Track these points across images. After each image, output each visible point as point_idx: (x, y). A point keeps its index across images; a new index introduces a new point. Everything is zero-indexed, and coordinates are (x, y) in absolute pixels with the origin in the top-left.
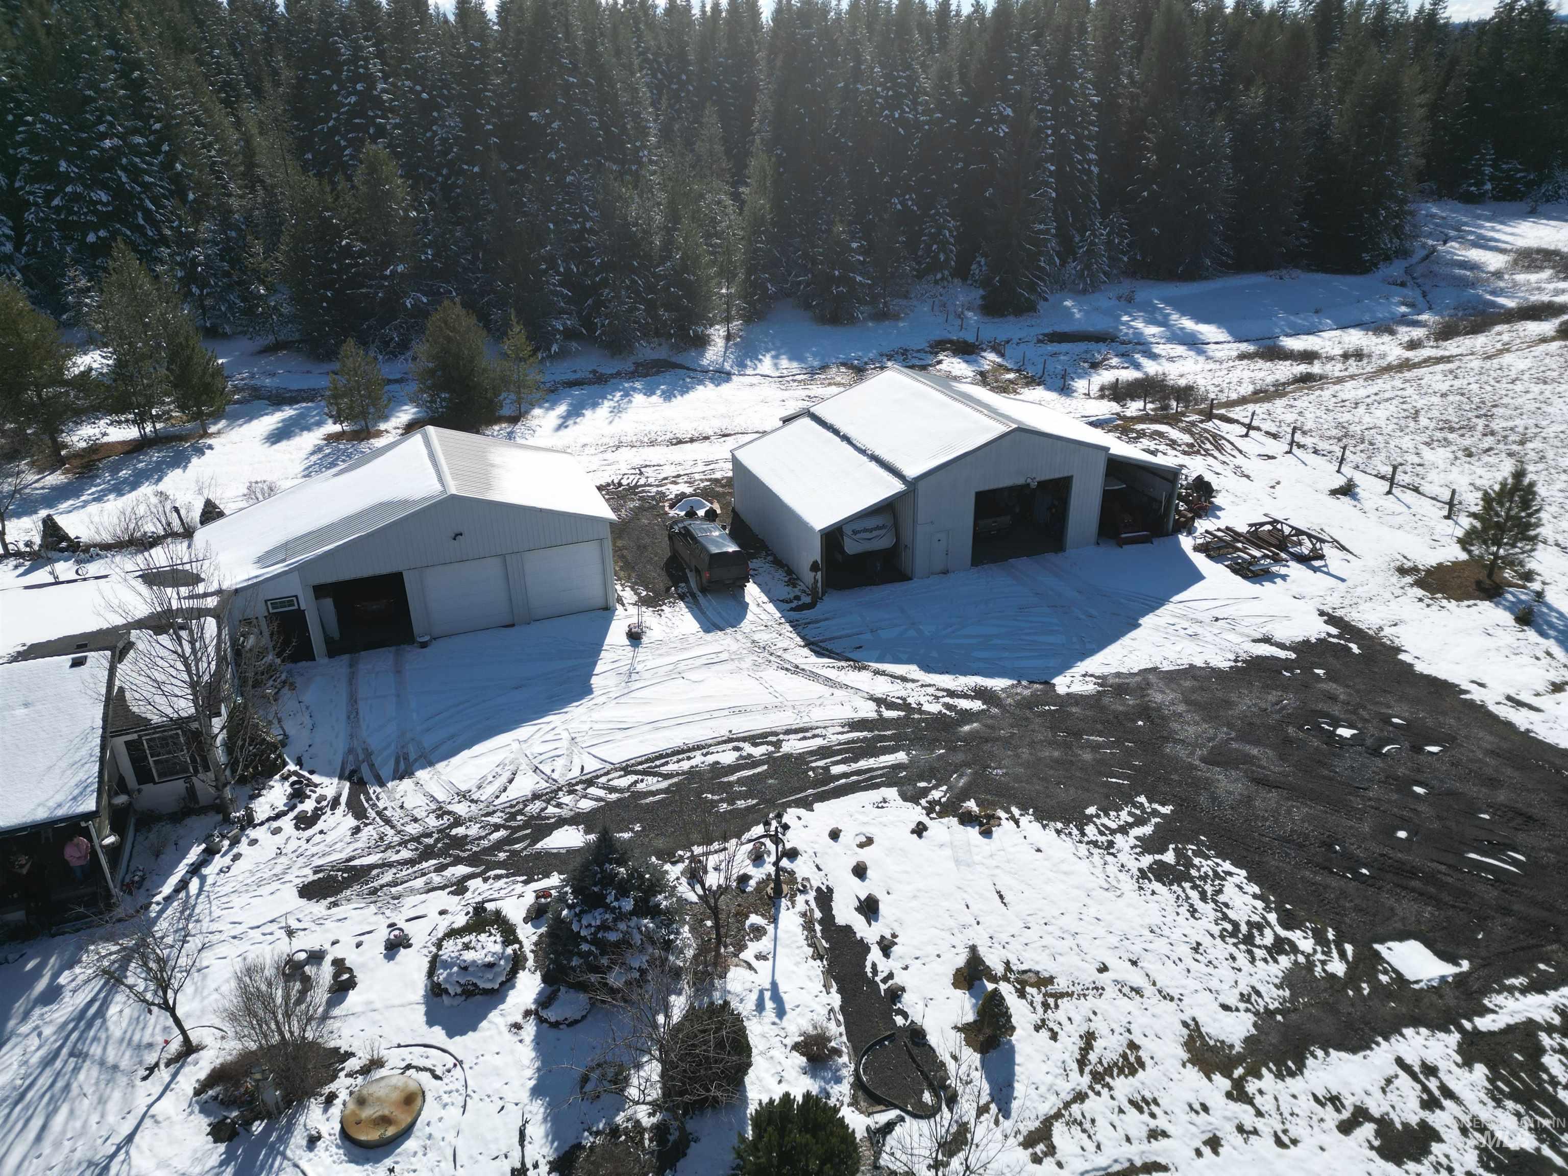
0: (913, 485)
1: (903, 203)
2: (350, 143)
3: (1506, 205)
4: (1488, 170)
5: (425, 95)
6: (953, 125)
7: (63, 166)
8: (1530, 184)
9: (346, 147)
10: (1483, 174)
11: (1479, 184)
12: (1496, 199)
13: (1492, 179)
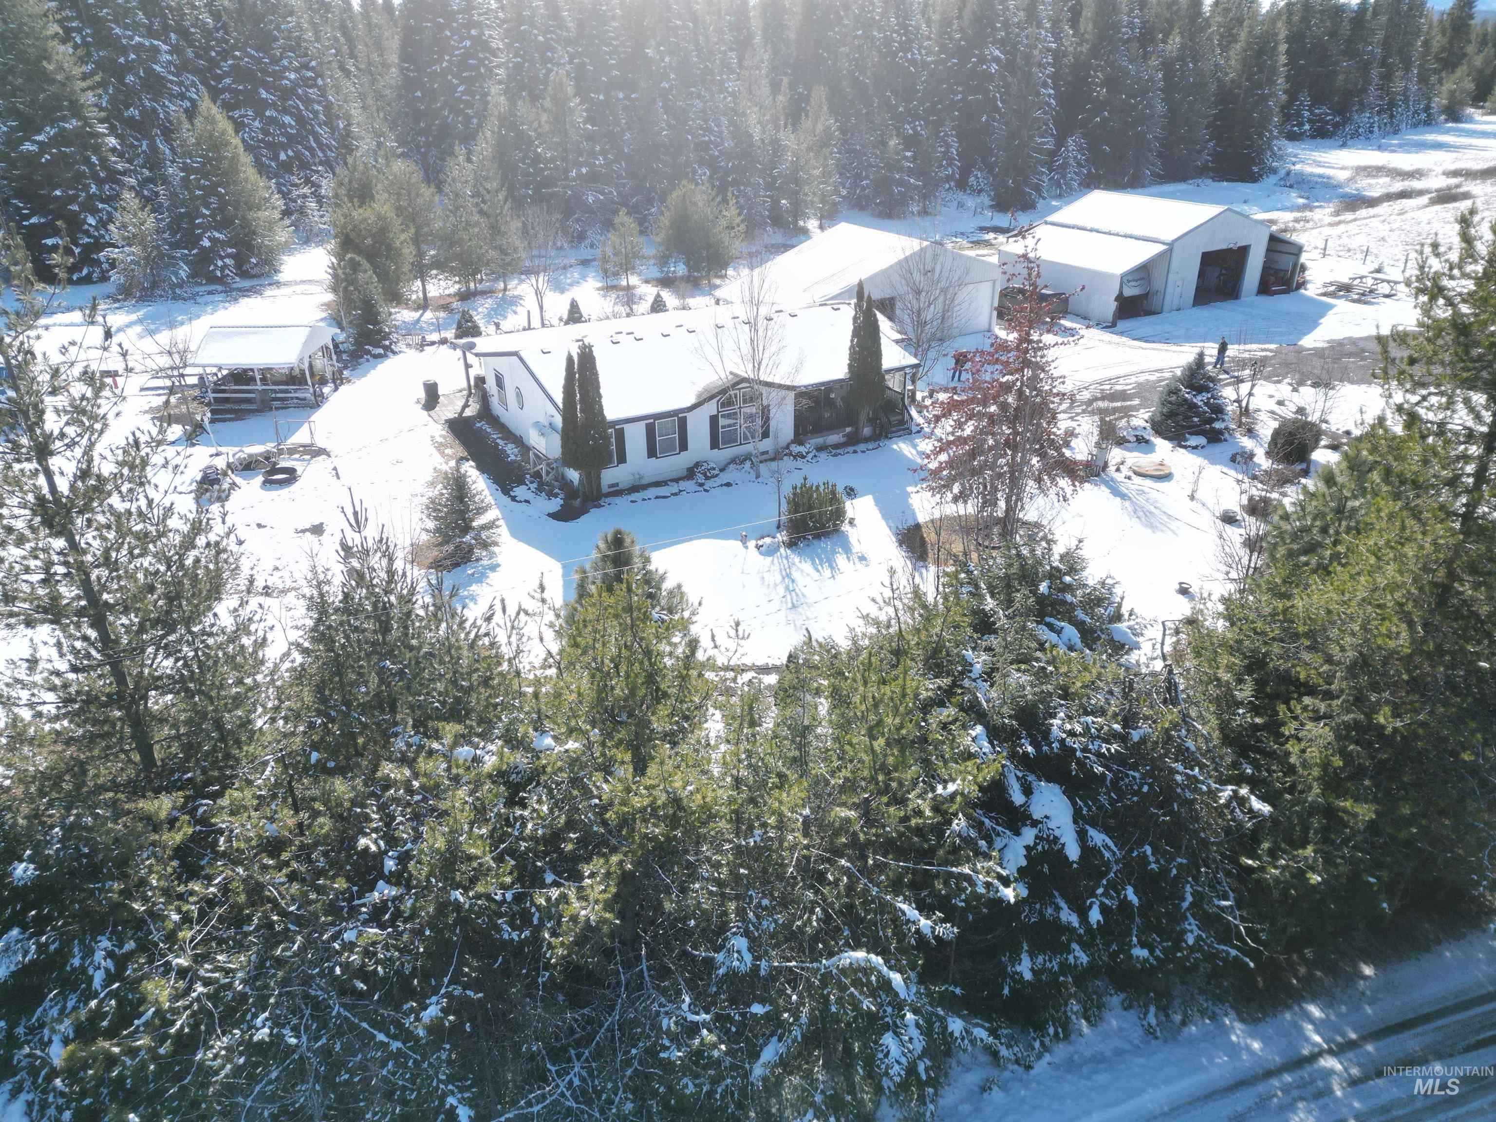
0: (1171, 245)
1: (914, 129)
2: (463, 81)
3: (1319, 140)
4: (1306, 114)
5: (541, 38)
6: (954, 64)
7: (264, 94)
8: (1336, 126)
9: (458, 86)
10: (1302, 116)
11: (1300, 125)
12: (1313, 137)
13: (1310, 121)
